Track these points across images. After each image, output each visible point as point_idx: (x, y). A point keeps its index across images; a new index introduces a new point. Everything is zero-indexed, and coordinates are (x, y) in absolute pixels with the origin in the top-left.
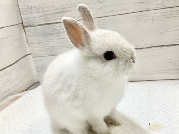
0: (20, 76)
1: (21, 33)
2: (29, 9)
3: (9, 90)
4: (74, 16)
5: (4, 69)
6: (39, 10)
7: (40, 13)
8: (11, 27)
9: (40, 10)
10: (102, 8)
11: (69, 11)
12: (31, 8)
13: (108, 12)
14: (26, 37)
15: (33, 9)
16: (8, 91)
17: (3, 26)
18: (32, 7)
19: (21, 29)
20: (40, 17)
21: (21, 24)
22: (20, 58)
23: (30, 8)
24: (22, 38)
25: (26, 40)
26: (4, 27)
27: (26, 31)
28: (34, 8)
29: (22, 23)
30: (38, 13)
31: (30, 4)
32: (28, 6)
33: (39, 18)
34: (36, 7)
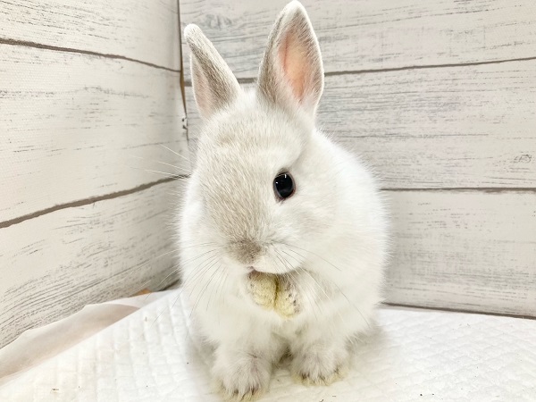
0: (143, 240)
1: (171, 99)
2: (209, 25)
3: (96, 283)
4: (363, 57)
5: (93, 200)
6: (242, 31)
7: (243, 40)
8: (144, 65)
9: (247, 30)
10: (471, 32)
11: (347, 37)
12: (217, 22)
13: (495, 47)
14: (184, 117)
15: (224, 25)
16: (91, 285)
17: (121, 55)
18: (222, 21)
19: (172, 87)
20: (243, 54)
21: (178, 74)
22: (155, 180)
23: (214, 23)
24: (170, 117)
25: (184, 127)
26: (123, 58)
27: (186, 99)
28: (229, 22)
29: (181, 71)
30: (236, 40)
31: (216, 11)
32: (210, 17)
33: (239, 59)
34: (236, 20)
